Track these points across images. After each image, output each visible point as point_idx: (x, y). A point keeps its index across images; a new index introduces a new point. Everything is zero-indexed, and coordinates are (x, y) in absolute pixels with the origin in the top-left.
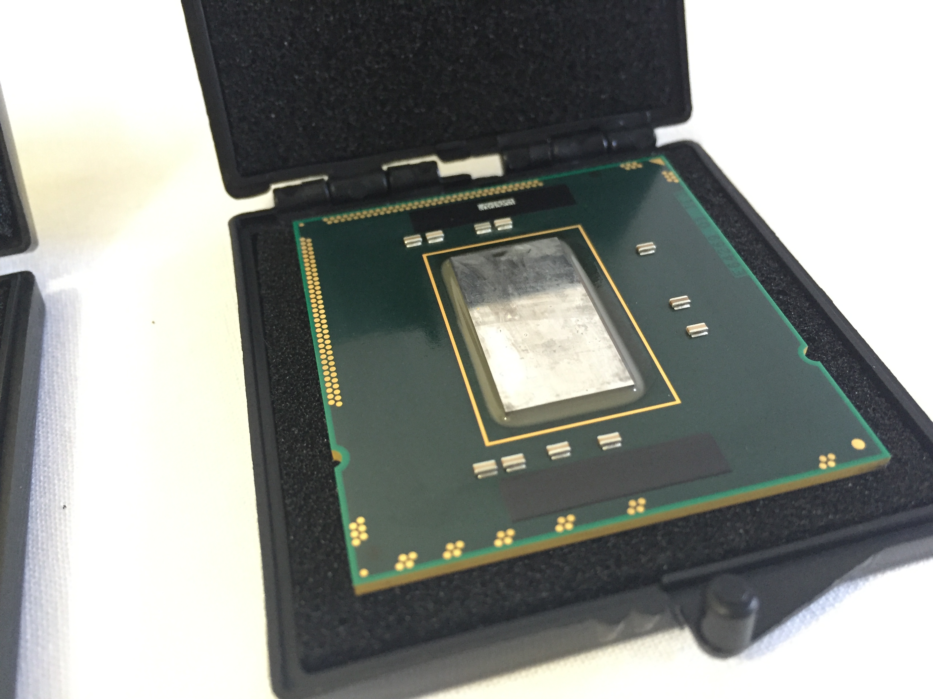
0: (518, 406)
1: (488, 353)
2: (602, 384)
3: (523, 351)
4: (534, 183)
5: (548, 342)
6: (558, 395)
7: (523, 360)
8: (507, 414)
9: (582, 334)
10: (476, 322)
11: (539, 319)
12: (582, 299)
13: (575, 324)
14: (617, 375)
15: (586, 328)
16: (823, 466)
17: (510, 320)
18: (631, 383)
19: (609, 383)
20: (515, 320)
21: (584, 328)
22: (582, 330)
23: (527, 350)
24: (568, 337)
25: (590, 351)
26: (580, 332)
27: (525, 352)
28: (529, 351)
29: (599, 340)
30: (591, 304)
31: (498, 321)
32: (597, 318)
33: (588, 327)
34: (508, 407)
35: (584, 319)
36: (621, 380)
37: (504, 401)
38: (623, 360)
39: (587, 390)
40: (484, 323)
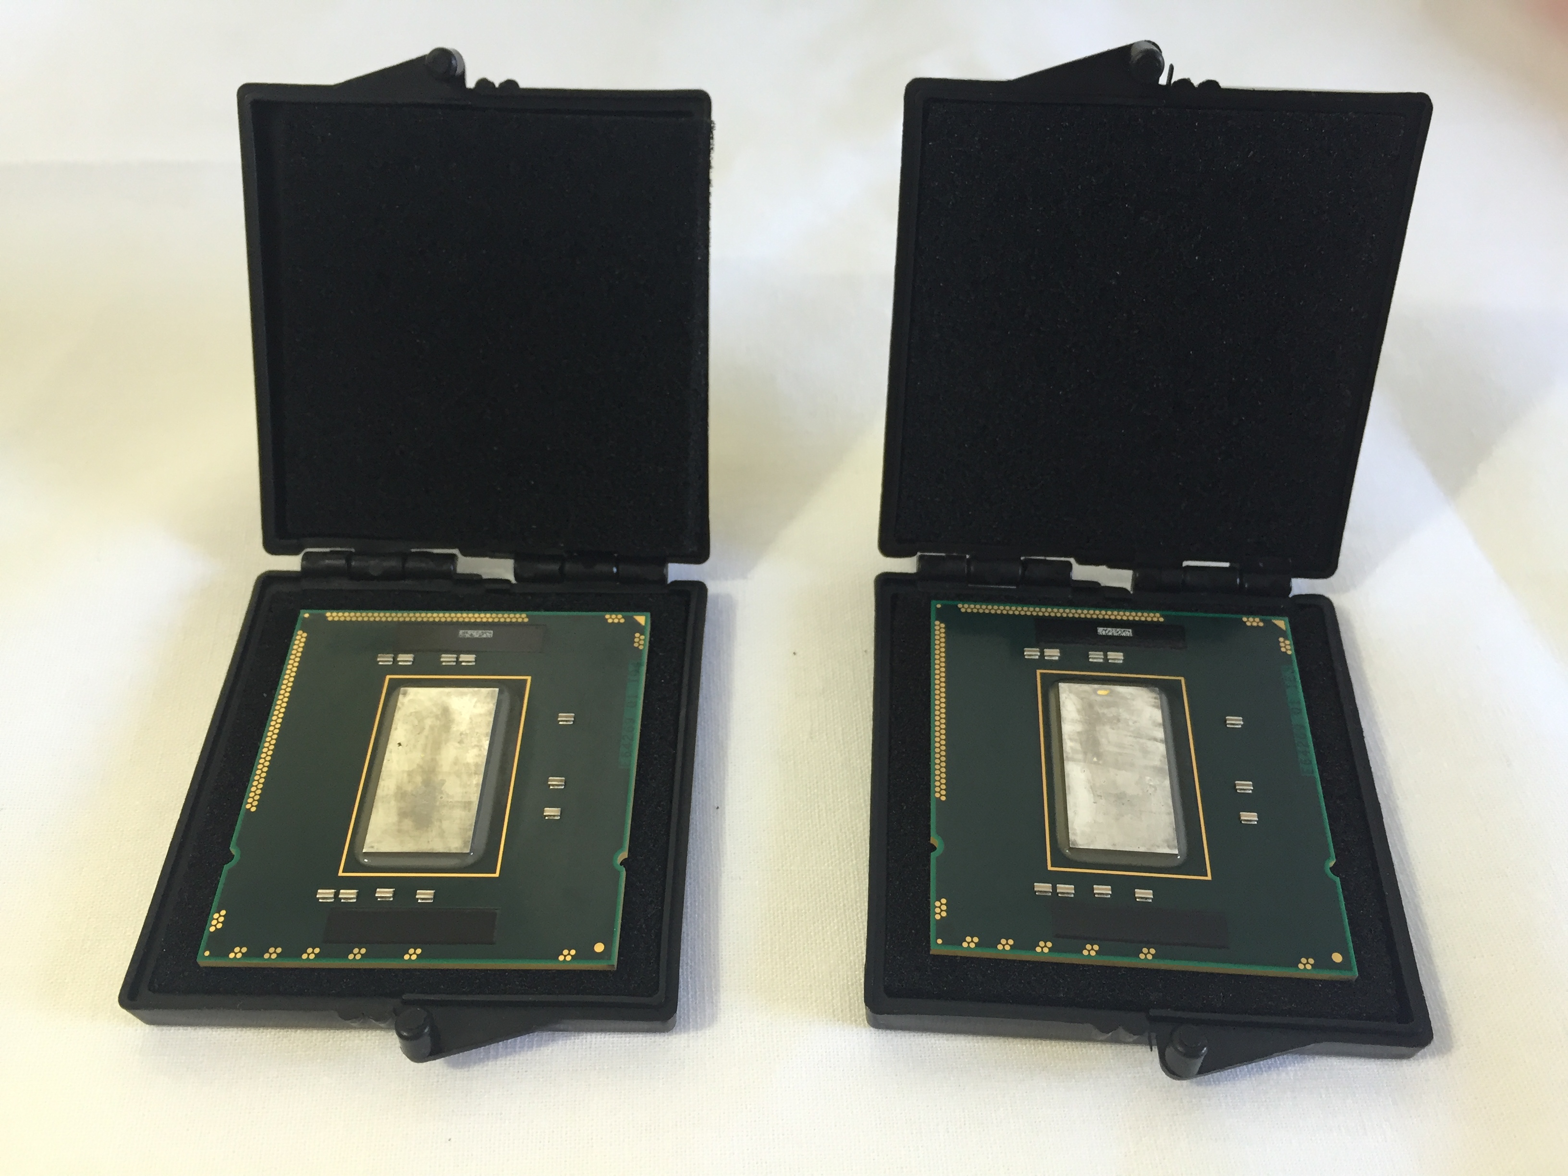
0: (1080, 845)
1: (1069, 789)
2: (1153, 846)
3: (1098, 796)
4: (1156, 617)
5: (1121, 793)
6: (1114, 845)
7: (1095, 804)
8: (1071, 849)
9: (1150, 794)
10: (1067, 757)
11: (1119, 769)
12: (1161, 761)
13: (1147, 783)
14: (1167, 841)
15: (1156, 789)
16: (1301, 966)
17: (1095, 763)
18: (1176, 852)
19: (1158, 847)
20: (1099, 764)
21: (1153, 789)
22: (1151, 790)
23: (1101, 796)
24: (1138, 795)
25: (1152, 812)
26: (1150, 792)
27: (1100, 797)
28: (1102, 798)
29: (1163, 804)
30: (1167, 767)
31: (1085, 761)
32: (1167, 782)
33: (1158, 789)
34: (1073, 844)
35: (1155, 782)
36: (1169, 846)
37: (1071, 837)
38: (1177, 829)
39: (1139, 848)
40: (1073, 760)
